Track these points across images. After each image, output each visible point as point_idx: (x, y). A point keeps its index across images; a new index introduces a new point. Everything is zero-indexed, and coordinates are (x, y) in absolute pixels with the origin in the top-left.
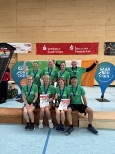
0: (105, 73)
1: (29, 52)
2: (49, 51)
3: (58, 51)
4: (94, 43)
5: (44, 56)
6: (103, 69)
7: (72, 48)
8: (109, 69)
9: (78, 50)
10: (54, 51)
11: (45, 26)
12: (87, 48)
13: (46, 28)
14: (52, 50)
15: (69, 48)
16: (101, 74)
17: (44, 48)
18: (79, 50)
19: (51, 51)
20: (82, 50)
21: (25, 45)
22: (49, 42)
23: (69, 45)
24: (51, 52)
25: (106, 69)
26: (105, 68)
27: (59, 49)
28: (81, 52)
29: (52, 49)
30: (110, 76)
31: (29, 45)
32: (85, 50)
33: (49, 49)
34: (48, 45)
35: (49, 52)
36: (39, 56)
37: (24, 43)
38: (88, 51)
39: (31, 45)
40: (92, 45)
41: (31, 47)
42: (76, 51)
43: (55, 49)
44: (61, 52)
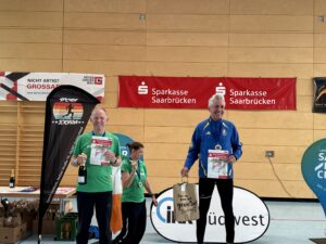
2: (157, 97)
3: (181, 97)
4: (283, 80)
5: (141, 111)
7: (220, 91)
9: (238, 97)
10: (172, 97)
11: (144, 31)
12: (265, 93)
14: (165, 96)
15: (215, 92)
16: (322, 169)
17: (143, 90)
18: (243, 98)
19: (160, 97)
20: (250, 98)
21: (85, 79)
22: (155, 75)
24: (163, 101)
27: (186, 93)
28: (248, 102)
29: (163, 92)
31: (99, 81)
32: (259, 98)
33: (157, 93)
34: (154, 82)
35: (156, 101)
37: (82, 75)
38: (268, 102)
39: (104, 80)
40: (279, 84)
41: (103, 86)
42: (234, 98)
43: (174, 93)
44: (189, 101)
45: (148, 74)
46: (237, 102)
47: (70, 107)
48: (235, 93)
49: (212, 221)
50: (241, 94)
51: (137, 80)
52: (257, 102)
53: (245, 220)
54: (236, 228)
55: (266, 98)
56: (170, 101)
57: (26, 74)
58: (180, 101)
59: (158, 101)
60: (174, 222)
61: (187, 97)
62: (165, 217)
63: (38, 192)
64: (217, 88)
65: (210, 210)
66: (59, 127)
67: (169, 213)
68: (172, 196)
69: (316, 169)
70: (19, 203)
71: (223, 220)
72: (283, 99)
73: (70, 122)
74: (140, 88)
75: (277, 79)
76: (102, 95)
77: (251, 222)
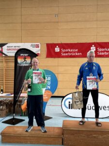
3: (74, 52)
5: (56, 59)
7: (93, 49)
9: (102, 52)
10: (70, 52)
13: (59, 24)
14: (67, 52)
15: (90, 49)
17: (57, 49)
18: (104, 52)
20: (107, 52)
21: (32, 45)
22: (63, 43)
23: (90, 45)
24: (66, 54)
27: (77, 50)
29: (67, 50)
31: (37, 46)
33: (64, 51)
34: (62, 46)
35: (63, 55)
36: (51, 60)
37: (30, 44)
39: (40, 46)
41: (40, 48)
42: (100, 52)
43: (71, 50)
44: (78, 54)
45: (60, 43)
46: (101, 54)
47: (25, 58)
48: (100, 50)
49: (89, 108)
50: (103, 50)
51: (54, 45)
53: (104, 108)
54: (100, 111)
56: (70, 54)
57: (6, 44)
58: (73, 54)
59: (64, 54)
61: (77, 52)
62: (68, 106)
63: (13, 95)
65: (88, 103)
66: (21, 67)
67: (69, 104)
68: (71, 97)
70: (5, 100)
71: (94, 108)
73: (25, 65)
74: (56, 49)
76: (39, 52)
77: (107, 109)
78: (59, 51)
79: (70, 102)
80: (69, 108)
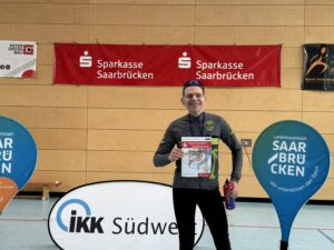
0: (292, 158)
1: (28, 74)
2: (104, 71)
3: (134, 70)
4: (265, 49)
5: (83, 89)
6: (284, 145)
7: (184, 62)
8: (303, 147)
9: (207, 71)
10: (122, 70)
12: (240, 66)
14: (114, 70)
15: (177, 64)
16: (277, 161)
17: (86, 61)
18: (213, 71)
19: (108, 70)
20: (222, 71)
21: (12, 48)
22: (101, 42)
23: (177, 51)
24: (111, 76)
25: (293, 147)
26: (289, 143)
27: (140, 65)
28: (219, 76)
29: (112, 65)
30: (309, 172)
31: (29, 50)
32: (233, 71)
33: (105, 65)
34: (99, 51)
35: (102, 76)
37: (8, 43)
38: (245, 76)
39: (35, 49)
40: (258, 54)
41: (34, 56)
42: (202, 72)
43: (126, 66)
44: (145, 76)
45: (95, 42)
46: (205, 77)
48: (204, 66)
49: (129, 229)
50: (211, 66)
51: (78, 49)
52: (230, 77)
53: (173, 227)
55: (242, 72)
56: (120, 75)
58: (131, 76)
59: (105, 76)
60: (78, 231)
61: (142, 71)
62: (68, 225)
64: (180, 60)
67: (73, 219)
69: (270, 161)
72: (264, 73)
74: (82, 58)
75: (256, 47)
76: (34, 68)
78: (90, 65)
79: (74, 212)
80: (72, 230)
